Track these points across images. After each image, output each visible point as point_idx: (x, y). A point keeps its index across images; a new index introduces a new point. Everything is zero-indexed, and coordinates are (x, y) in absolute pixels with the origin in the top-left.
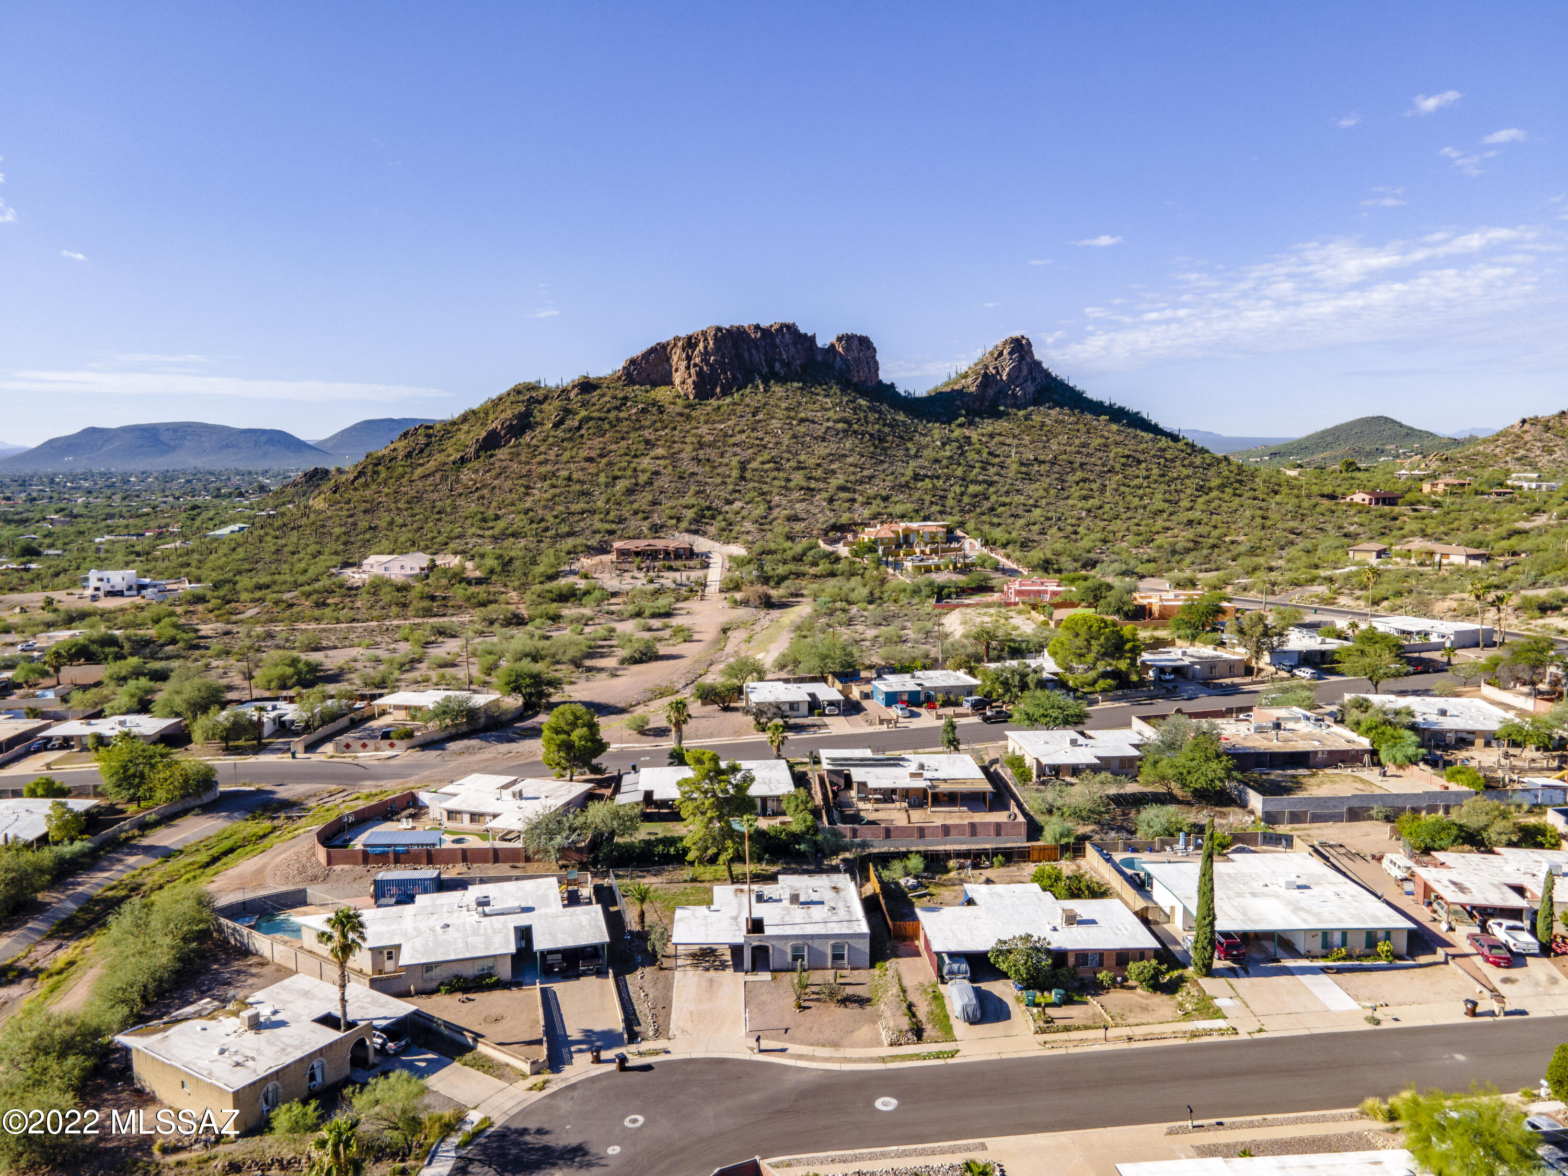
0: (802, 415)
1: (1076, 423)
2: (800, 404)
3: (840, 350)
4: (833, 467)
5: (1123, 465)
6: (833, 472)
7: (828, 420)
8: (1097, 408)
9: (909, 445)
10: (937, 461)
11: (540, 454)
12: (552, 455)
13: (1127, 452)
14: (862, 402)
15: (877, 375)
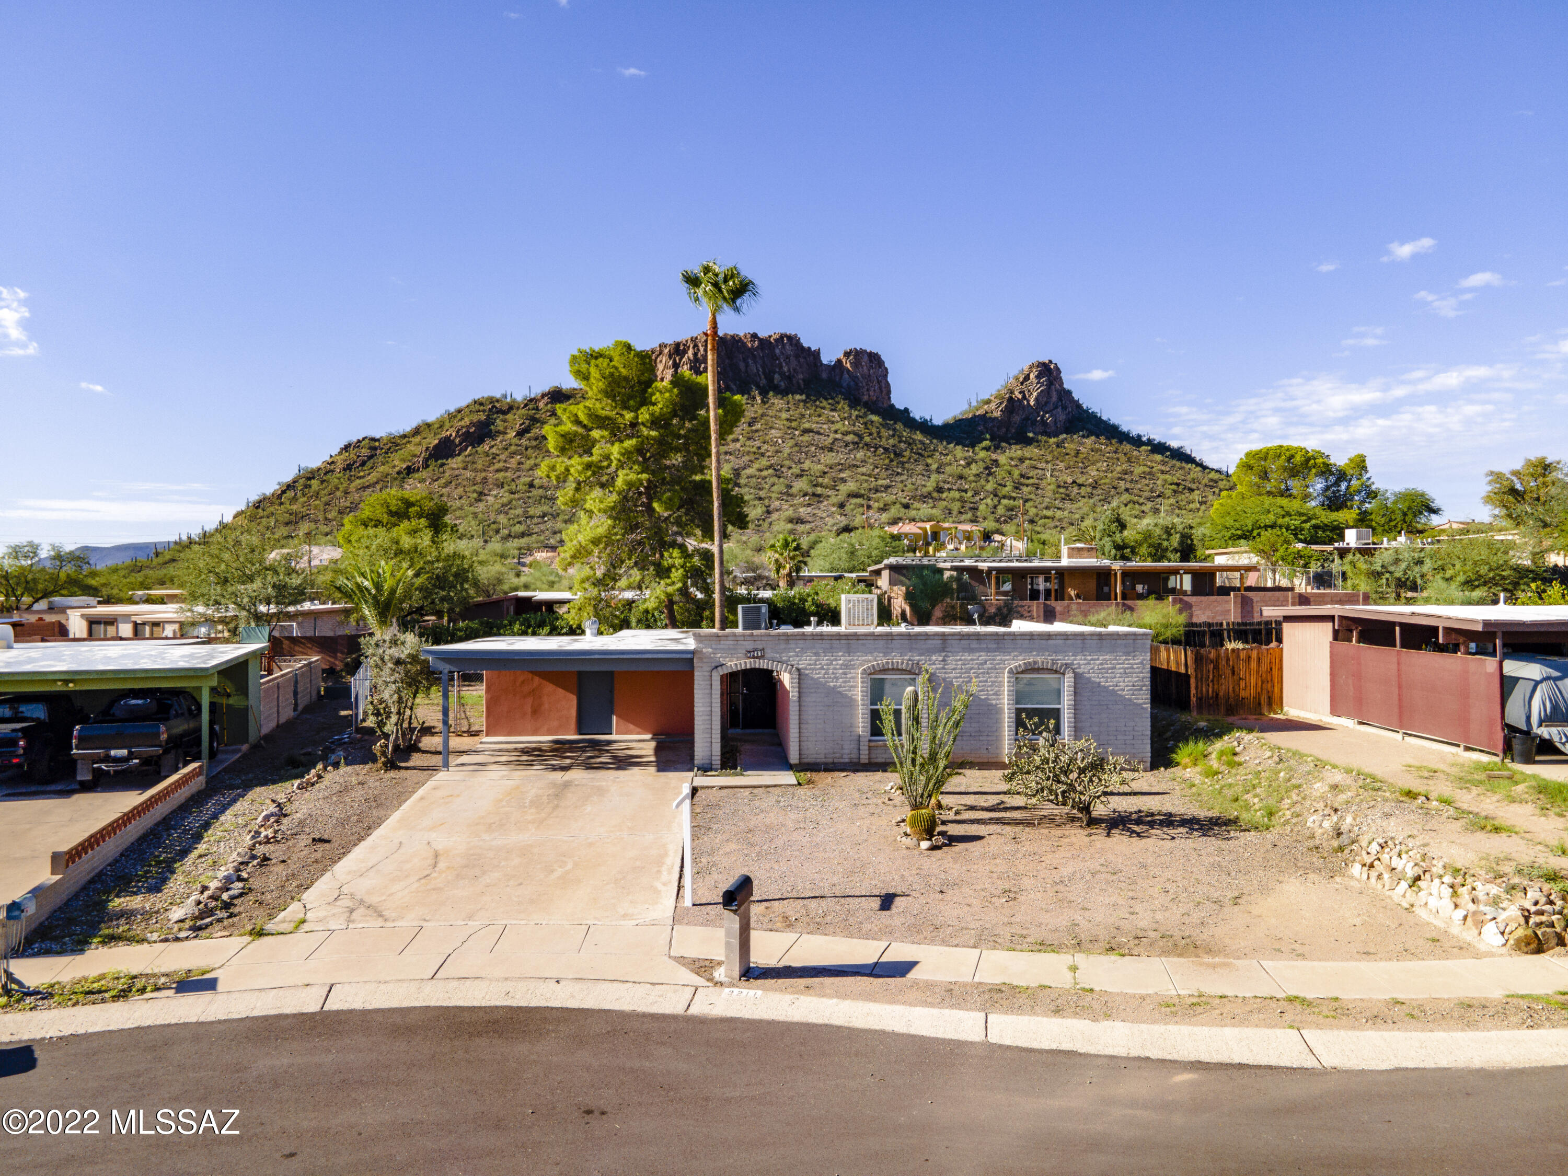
0: (807, 425)
1: (1115, 452)
2: (803, 416)
3: (848, 365)
4: (842, 475)
5: (1175, 491)
6: (844, 481)
7: (836, 432)
8: (1137, 442)
9: (929, 461)
10: (961, 477)
11: (499, 461)
12: (513, 462)
13: (1176, 481)
14: (875, 418)
15: (889, 398)
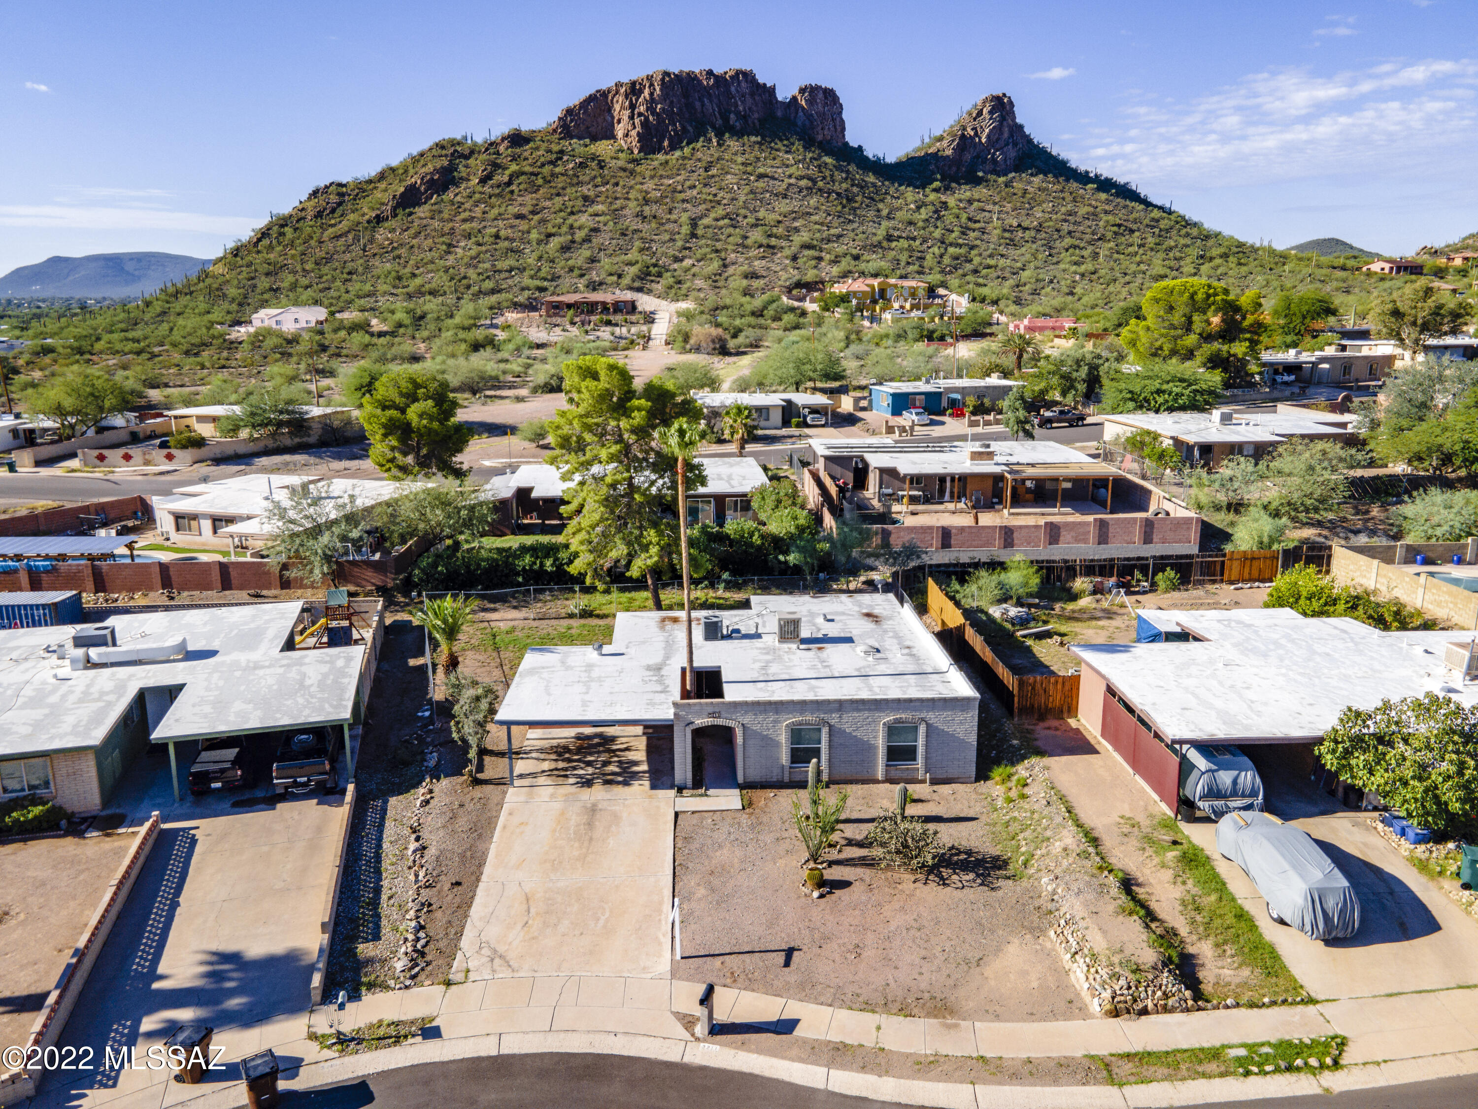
0: (761, 170)
1: (1062, 191)
2: (758, 159)
3: (803, 103)
4: (796, 224)
5: (1115, 233)
6: (797, 230)
7: (790, 176)
8: (1084, 178)
9: (881, 206)
10: (911, 223)
11: (465, 211)
12: (478, 212)
13: (1118, 221)
14: (828, 160)
15: (844, 136)
